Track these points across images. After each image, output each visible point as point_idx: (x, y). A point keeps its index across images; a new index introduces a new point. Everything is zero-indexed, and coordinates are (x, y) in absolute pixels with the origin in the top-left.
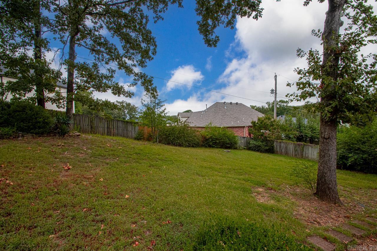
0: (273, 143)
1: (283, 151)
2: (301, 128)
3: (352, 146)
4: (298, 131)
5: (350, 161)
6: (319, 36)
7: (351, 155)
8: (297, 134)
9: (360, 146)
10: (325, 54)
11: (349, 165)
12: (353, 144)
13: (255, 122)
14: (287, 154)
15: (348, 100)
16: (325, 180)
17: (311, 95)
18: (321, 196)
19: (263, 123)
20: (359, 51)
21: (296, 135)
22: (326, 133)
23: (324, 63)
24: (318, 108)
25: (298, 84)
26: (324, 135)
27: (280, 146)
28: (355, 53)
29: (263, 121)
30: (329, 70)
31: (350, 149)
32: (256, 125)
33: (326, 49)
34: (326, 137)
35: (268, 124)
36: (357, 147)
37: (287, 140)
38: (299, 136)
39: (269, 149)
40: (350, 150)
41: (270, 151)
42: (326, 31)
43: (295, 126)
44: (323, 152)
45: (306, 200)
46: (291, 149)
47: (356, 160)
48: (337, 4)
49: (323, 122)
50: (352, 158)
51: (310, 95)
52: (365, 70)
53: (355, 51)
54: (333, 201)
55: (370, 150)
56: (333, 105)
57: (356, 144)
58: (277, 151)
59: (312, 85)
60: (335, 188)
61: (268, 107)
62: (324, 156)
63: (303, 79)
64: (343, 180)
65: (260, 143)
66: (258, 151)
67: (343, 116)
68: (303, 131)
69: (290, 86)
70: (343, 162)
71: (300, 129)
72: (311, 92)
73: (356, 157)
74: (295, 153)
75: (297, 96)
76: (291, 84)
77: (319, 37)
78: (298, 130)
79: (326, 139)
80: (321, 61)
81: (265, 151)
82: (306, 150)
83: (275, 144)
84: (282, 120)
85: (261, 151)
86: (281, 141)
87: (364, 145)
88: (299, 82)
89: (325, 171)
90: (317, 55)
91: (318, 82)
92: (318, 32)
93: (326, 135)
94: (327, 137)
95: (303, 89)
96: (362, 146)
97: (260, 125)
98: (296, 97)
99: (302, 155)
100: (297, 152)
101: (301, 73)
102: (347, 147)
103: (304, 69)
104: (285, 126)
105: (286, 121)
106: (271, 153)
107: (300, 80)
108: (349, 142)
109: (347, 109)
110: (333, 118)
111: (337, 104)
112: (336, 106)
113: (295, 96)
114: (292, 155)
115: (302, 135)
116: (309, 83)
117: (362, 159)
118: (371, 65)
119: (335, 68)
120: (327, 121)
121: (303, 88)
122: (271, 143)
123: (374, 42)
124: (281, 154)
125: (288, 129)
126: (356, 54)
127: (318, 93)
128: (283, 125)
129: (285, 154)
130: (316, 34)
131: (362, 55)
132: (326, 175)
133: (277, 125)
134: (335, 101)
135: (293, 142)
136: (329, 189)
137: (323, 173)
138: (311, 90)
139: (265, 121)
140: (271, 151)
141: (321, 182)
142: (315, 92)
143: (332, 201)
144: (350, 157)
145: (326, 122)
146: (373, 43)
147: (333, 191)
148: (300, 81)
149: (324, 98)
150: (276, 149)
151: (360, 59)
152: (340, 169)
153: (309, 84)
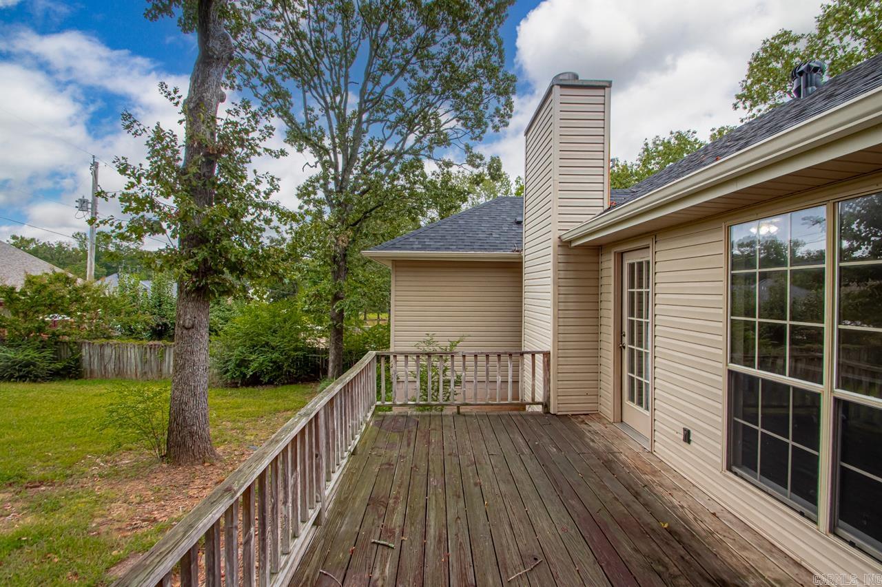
0: (80, 350)
1: (111, 367)
2: (164, 307)
3: (255, 339)
4: (155, 314)
5: (252, 368)
6: (175, 101)
7: (253, 356)
8: (153, 321)
9: (269, 339)
10: (189, 147)
11: (251, 375)
12: (259, 335)
13: (13, 289)
14: (120, 374)
15: (226, 250)
16: (184, 418)
17: (155, 229)
18: (175, 457)
19: (45, 293)
20: (250, 161)
21: (148, 324)
22: (188, 316)
23: (185, 164)
24: (168, 261)
25: (125, 198)
26: (184, 321)
27: (102, 356)
28: (243, 163)
29: (45, 287)
30: (194, 183)
31: (254, 346)
32: (19, 300)
33: (190, 137)
34: (187, 325)
35: (63, 297)
36: (264, 341)
37: (125, 337)
38: (158, 325)
39: (65, 368)
40: (253, 348)
41: (70, 373)
42: (191, 99)
43: (148, 303)
44: (182, 358)
45: (138, 479)
46: (133, 361)
47: (261, 364)
48: (215, 54)
49: (181, 292)
50: (257, 361)
51: (152, 229)
52: (255, 199)
53: (242, 161)
54: (200, 458)
55: (282, 344)
56: (199, 258)
57: (262, 335)
58: (92, 372)
59: (159, 207)
60: (204, 430)
61: (80, 246)
62: (183, 367)
63: (135, 187)
64: (236, 408)
65: (31, 354)
66: (22, 378)
67: (217, 280)
68: (169, 313)
69: (107, 200)
70: (241, 372)
71: (160, 309)
72: (155, 222)
73: (261, 359)
74: (142, 370)
75: (120, 227)
76: (110, 195)
77: (177, 104)
78: (156, 310)
79: (188, 329)
80: (181, 160)
81: (51, 375)
82: (169, 359)
83: (85, 352)
84: (111, 285)
85: (36, 376)
86: (104, 341)
87: (274, 336)
88: (128, 194)
89: (185, 399)
90: (173, 144)
91: (169, 203)
92: (172, 92)
93: (187, 321)
94: (190, 325)
95: (137, 213)
96: (271, 338)
97: (31, 298)
98: (116, 227)
99: (160, 371)
100: (147, 366)
101: (129, 172)
102: (248, 343)
103: (141, 165)
104: (117, 302)
105: (123, 288)
106: (71, 378)
107: (129, 188)
108: (252, 333)
109: (228, 268)
110: (200, 284)
111: (205, 257)
112: (205, 260)
113: (115, 224)
114: (134, 377)
115: (165, 324)
116: (152, 200)
117: (271, 362)
118: (265, 192)
119: (205, 182)
120: (190, 291)
121: (137, 211)
122: (71, 350)
123: (273, 155)
124: (104, 377)
125: (128, 308)
126: (245, 165)
127: (169, 227)
128: (112, 298)
129: (117, 375)
130: (169, 94)
131: (255, 172)
132: (186, 409)
133: (94, 299)
134: (203, 250)
135: (137, 343)
136: (193, 436)
137: (180, 404)
138: (156, 219)
139: (52, 287)
140: (71, 371)
141: (175, 424)
142: (164, 225)
143: (198, 459)
144: (251, 361)
145: (188, 293)
146: (271, 155)
147: (201, 437)
148: (128, 191)
149: (185, 240)
150: (88, 367)
151: (251, 178)
152: (237, 387)
153: (153, 205)
